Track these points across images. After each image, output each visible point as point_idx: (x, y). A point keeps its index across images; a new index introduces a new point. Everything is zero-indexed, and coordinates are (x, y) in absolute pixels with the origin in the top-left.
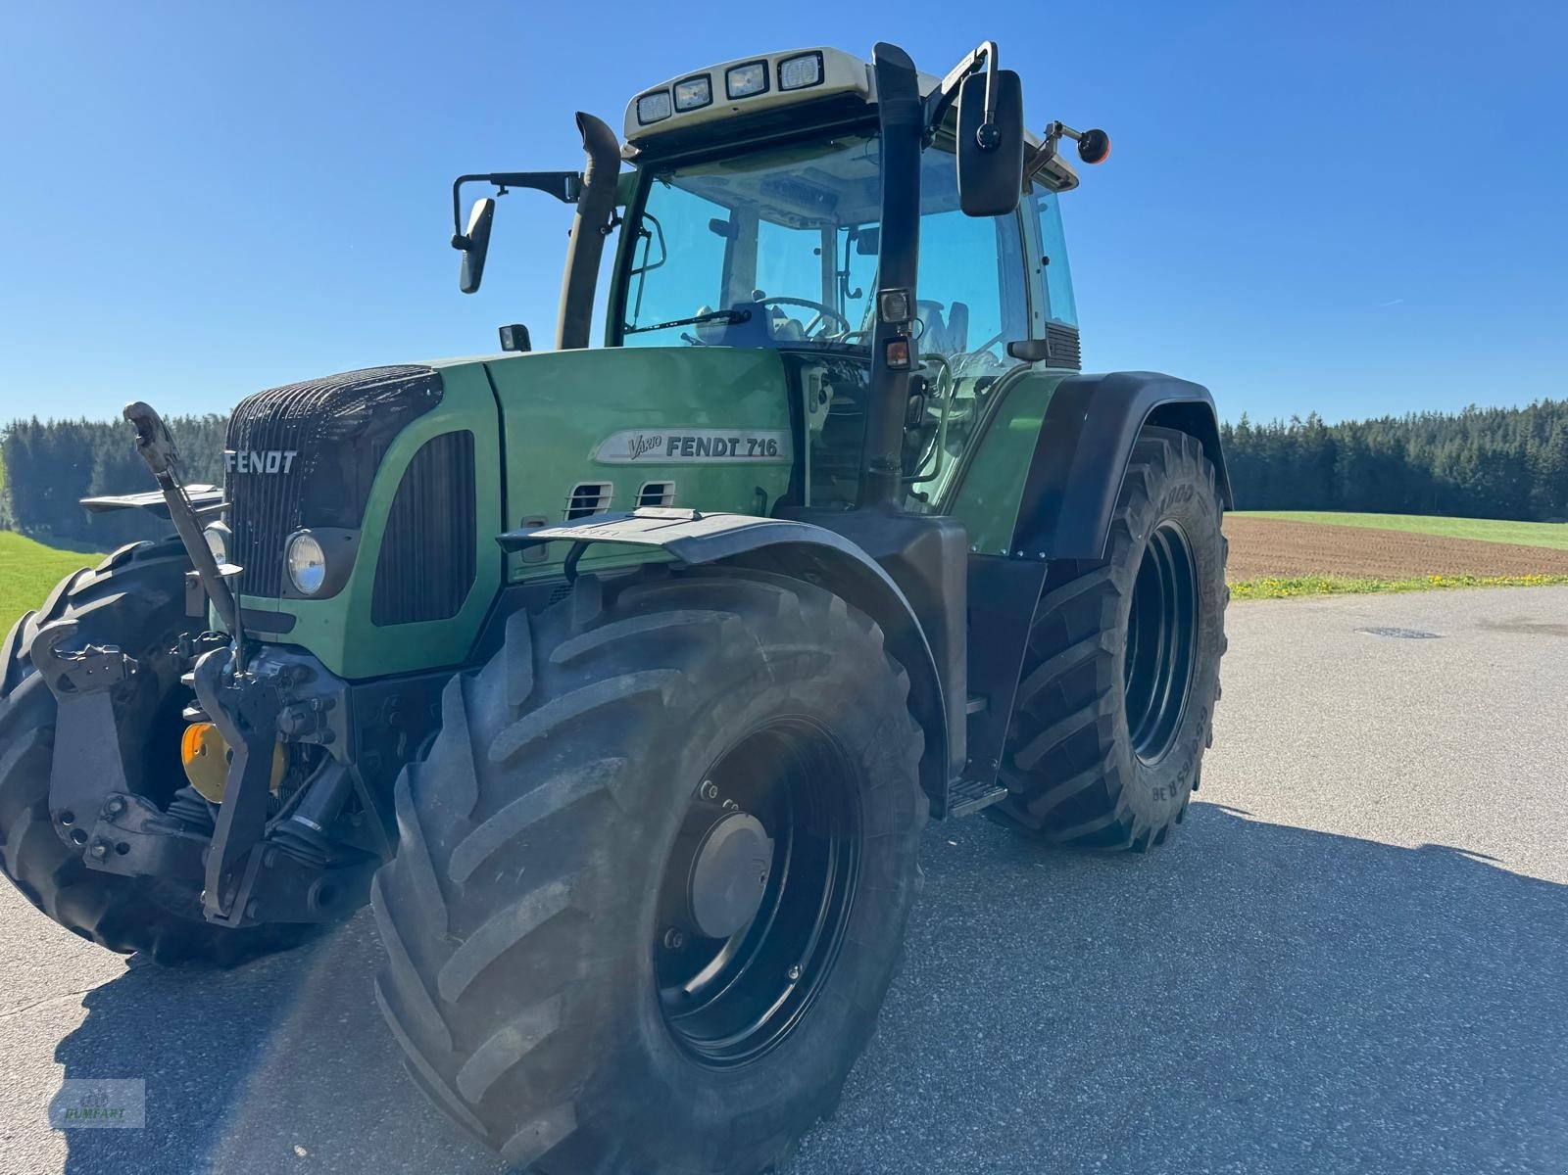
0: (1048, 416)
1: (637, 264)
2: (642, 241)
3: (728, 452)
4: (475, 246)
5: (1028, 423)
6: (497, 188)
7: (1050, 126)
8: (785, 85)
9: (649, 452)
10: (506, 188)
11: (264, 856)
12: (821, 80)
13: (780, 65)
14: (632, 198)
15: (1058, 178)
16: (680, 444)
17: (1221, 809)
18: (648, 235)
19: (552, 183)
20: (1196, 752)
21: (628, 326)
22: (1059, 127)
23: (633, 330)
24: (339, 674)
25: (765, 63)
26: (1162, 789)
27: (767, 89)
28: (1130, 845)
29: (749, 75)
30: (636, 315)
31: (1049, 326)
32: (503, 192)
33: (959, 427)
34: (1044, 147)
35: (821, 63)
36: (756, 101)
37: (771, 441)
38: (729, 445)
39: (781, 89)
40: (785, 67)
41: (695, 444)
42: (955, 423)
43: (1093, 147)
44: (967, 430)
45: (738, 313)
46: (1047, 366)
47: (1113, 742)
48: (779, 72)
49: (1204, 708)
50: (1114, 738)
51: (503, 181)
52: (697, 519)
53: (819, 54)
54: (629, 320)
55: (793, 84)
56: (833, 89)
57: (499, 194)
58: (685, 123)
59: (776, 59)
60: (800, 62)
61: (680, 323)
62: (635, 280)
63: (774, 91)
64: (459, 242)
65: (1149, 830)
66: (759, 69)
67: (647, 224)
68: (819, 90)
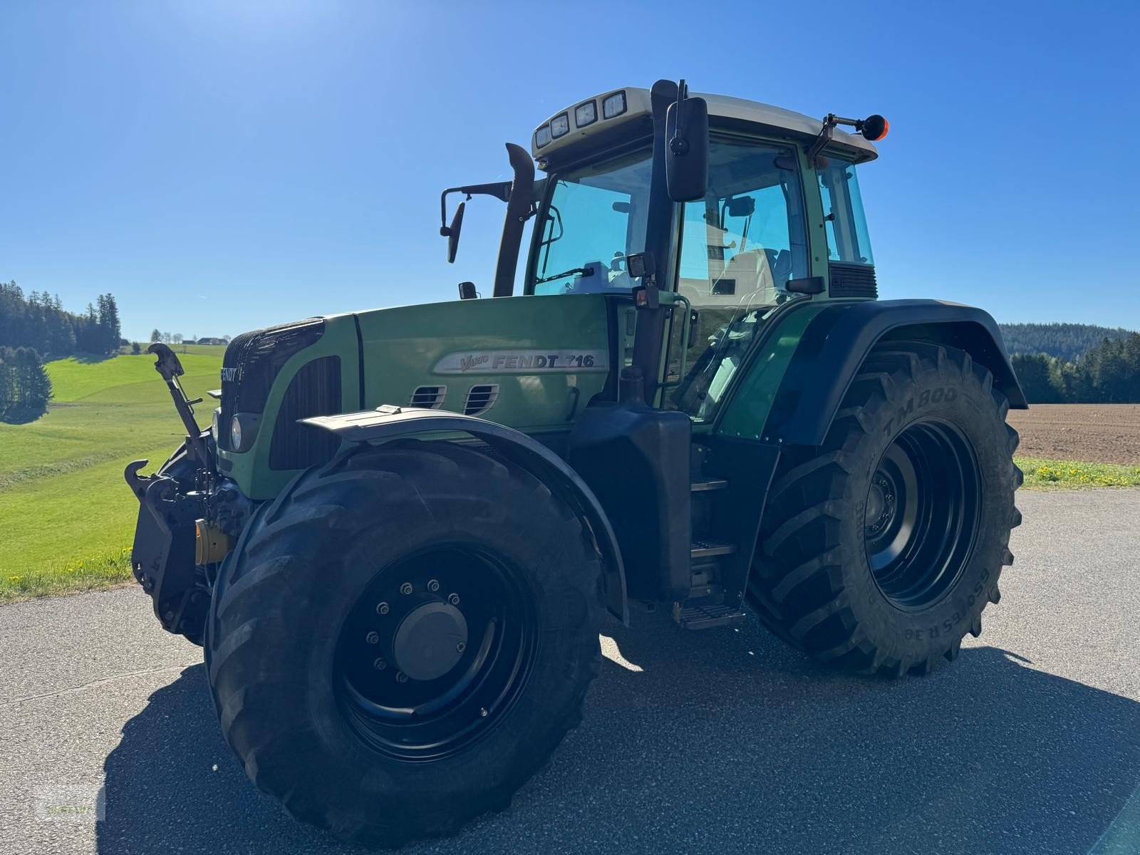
0: (803, 336)
1: (545, 239)
2: (549, 222)
3: (548, 364)
4: (452, 232)
5: (789, 341)
6: (466, 196)
7: (825, 119)
8: (607, 115)
9: (476, 366)
10: (471, 195)
11: (191, 596)
12: (625, 110)
13: (604, 102)
14: (542, 196)
15: (854, 153)
16: (505, 361)
17: (1008, 656)
18: (552, 219)
19: (496, 190)
20: (971, 604)
21: (539, 279)
22: (831, 117)
23: (542, 281)
24: (249, 497)
25: (593, 102)
26: (918, 631)
27: (596, 119)
28: (873, 672)
29: (587, 111)
30: (544, 272)
31: (833, 266)
32: (469, 198)
33: (734, 345)
34: (822, 134)
35: (624, 98)
36: (592, 128)
37: (587, 357)
38: (548, 361)
39: (605, 118)
40: (607, 102)
41: (517, 360)
42: (731, 341)
43: (874, 128)
44: (744, 347)
45: (587, 269)
46: (830, 297)
47: (842, 588)
48: (604, 107)
49: (986, 570)
50: (845, 584)
51: (469, 191)
52: (399, 412)
53: (623, 92)
54: (539, 275)
55: (611, 114)
56: (631, 116)
57: (467, 200)
58: (560, 145)
59: (601, 98)
60: (613, 99)
61: (560, 276)
62: (544, 248)
63: (600, 121)
64: (444, 231)
65: (900, 661)
66: (590, 108)
67: (552, 213)
68: (625, 117)
